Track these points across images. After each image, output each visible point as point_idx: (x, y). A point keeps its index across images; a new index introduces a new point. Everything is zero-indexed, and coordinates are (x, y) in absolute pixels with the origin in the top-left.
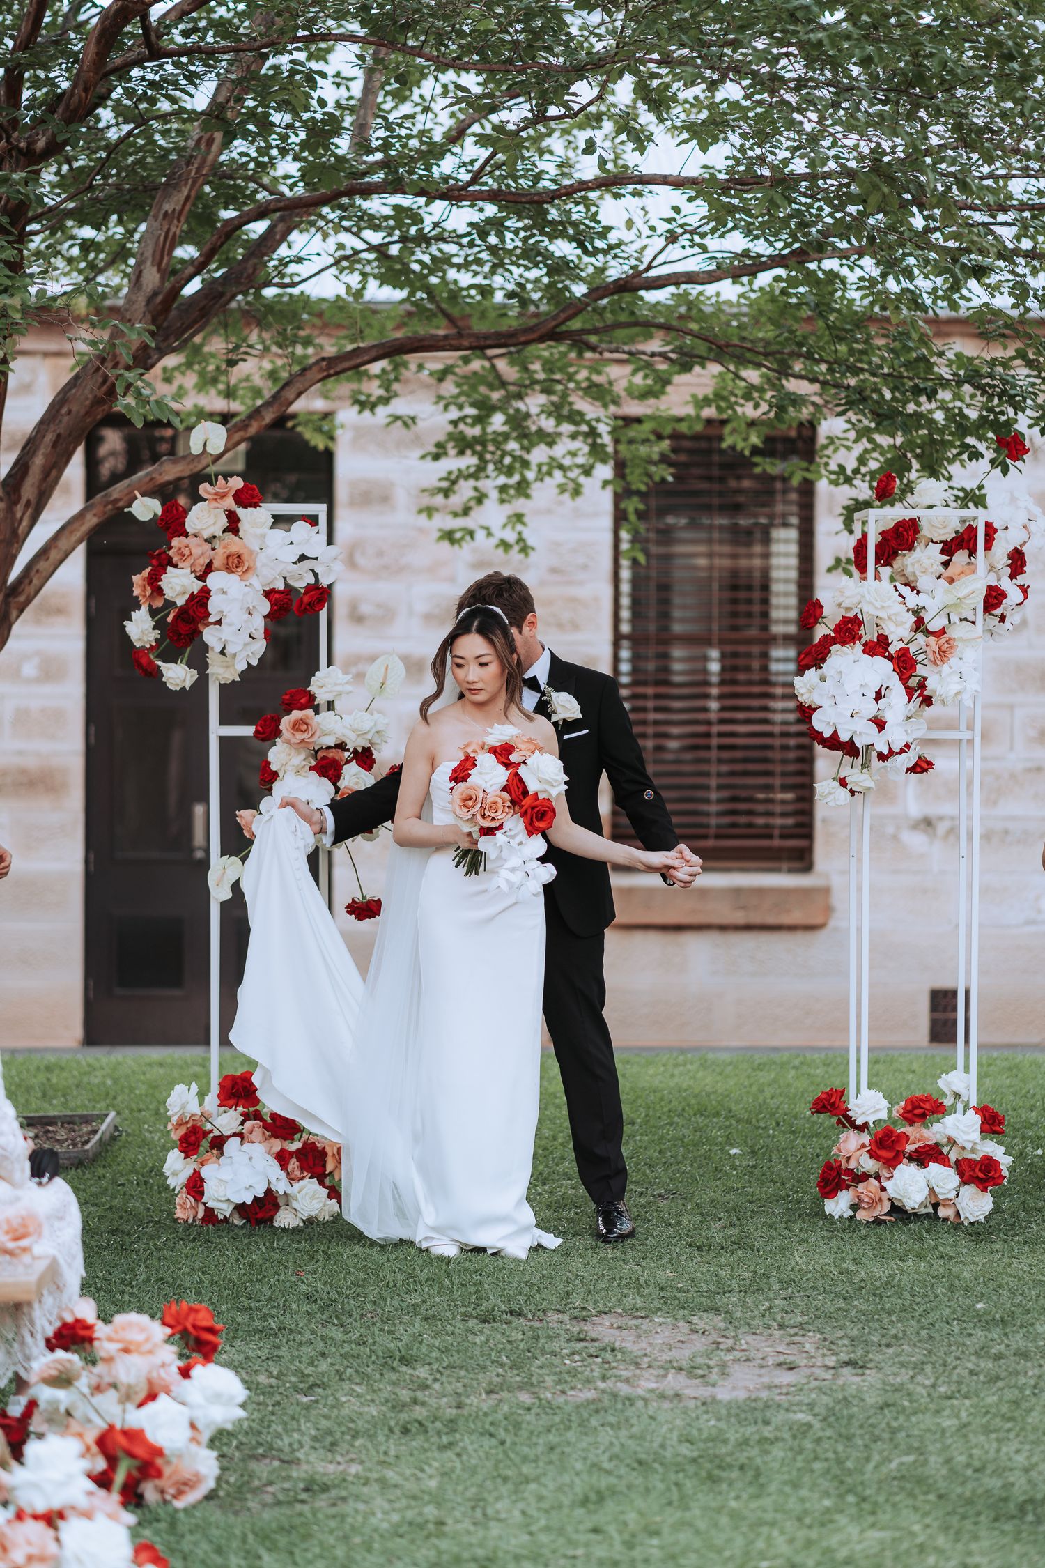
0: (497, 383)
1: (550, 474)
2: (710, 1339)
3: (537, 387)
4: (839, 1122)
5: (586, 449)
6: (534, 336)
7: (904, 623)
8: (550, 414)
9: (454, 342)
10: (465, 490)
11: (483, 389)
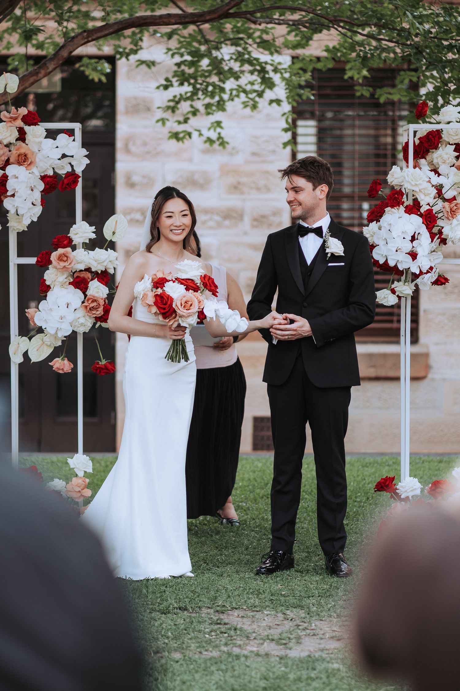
0: (203, 40)
1: (238, 96)
2: (295, 623)
3: (228, 42)
4: (392, 497)
5: (259, 80)
6: (216, 15)
7: (429, 194)
8: (236, 60)
9: (165, 20)
10: (185, 106)
11: (195, 44)
